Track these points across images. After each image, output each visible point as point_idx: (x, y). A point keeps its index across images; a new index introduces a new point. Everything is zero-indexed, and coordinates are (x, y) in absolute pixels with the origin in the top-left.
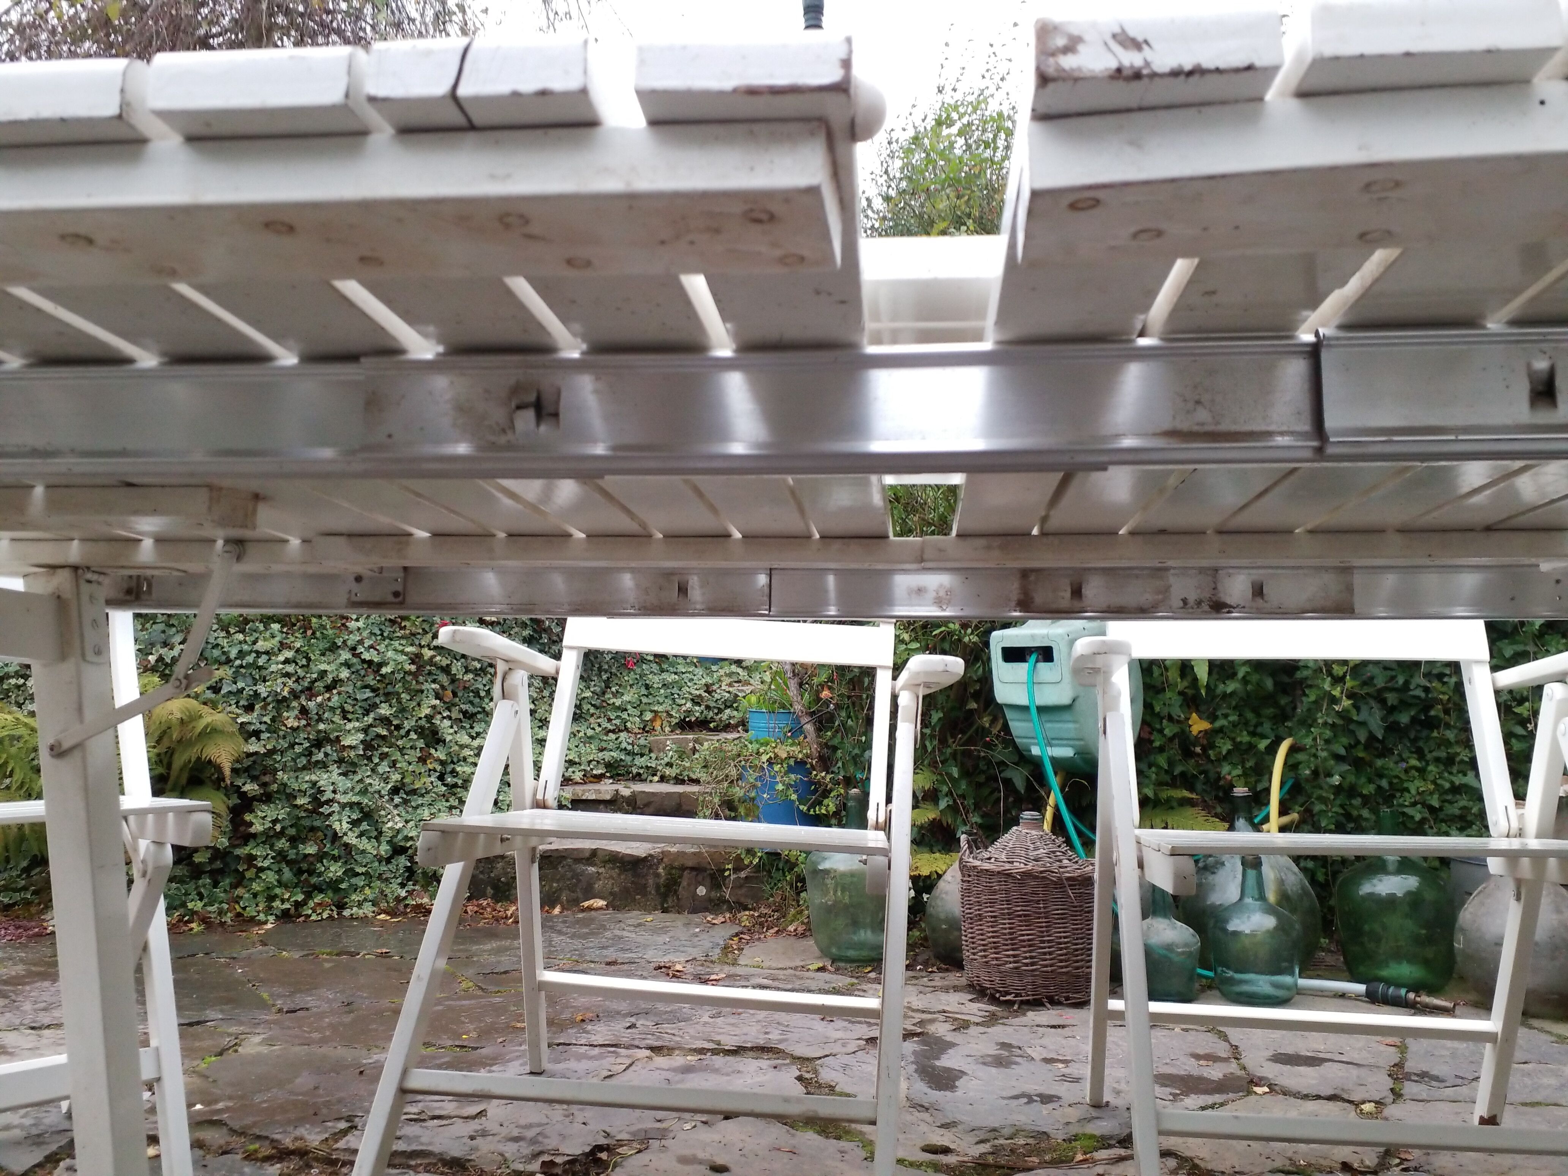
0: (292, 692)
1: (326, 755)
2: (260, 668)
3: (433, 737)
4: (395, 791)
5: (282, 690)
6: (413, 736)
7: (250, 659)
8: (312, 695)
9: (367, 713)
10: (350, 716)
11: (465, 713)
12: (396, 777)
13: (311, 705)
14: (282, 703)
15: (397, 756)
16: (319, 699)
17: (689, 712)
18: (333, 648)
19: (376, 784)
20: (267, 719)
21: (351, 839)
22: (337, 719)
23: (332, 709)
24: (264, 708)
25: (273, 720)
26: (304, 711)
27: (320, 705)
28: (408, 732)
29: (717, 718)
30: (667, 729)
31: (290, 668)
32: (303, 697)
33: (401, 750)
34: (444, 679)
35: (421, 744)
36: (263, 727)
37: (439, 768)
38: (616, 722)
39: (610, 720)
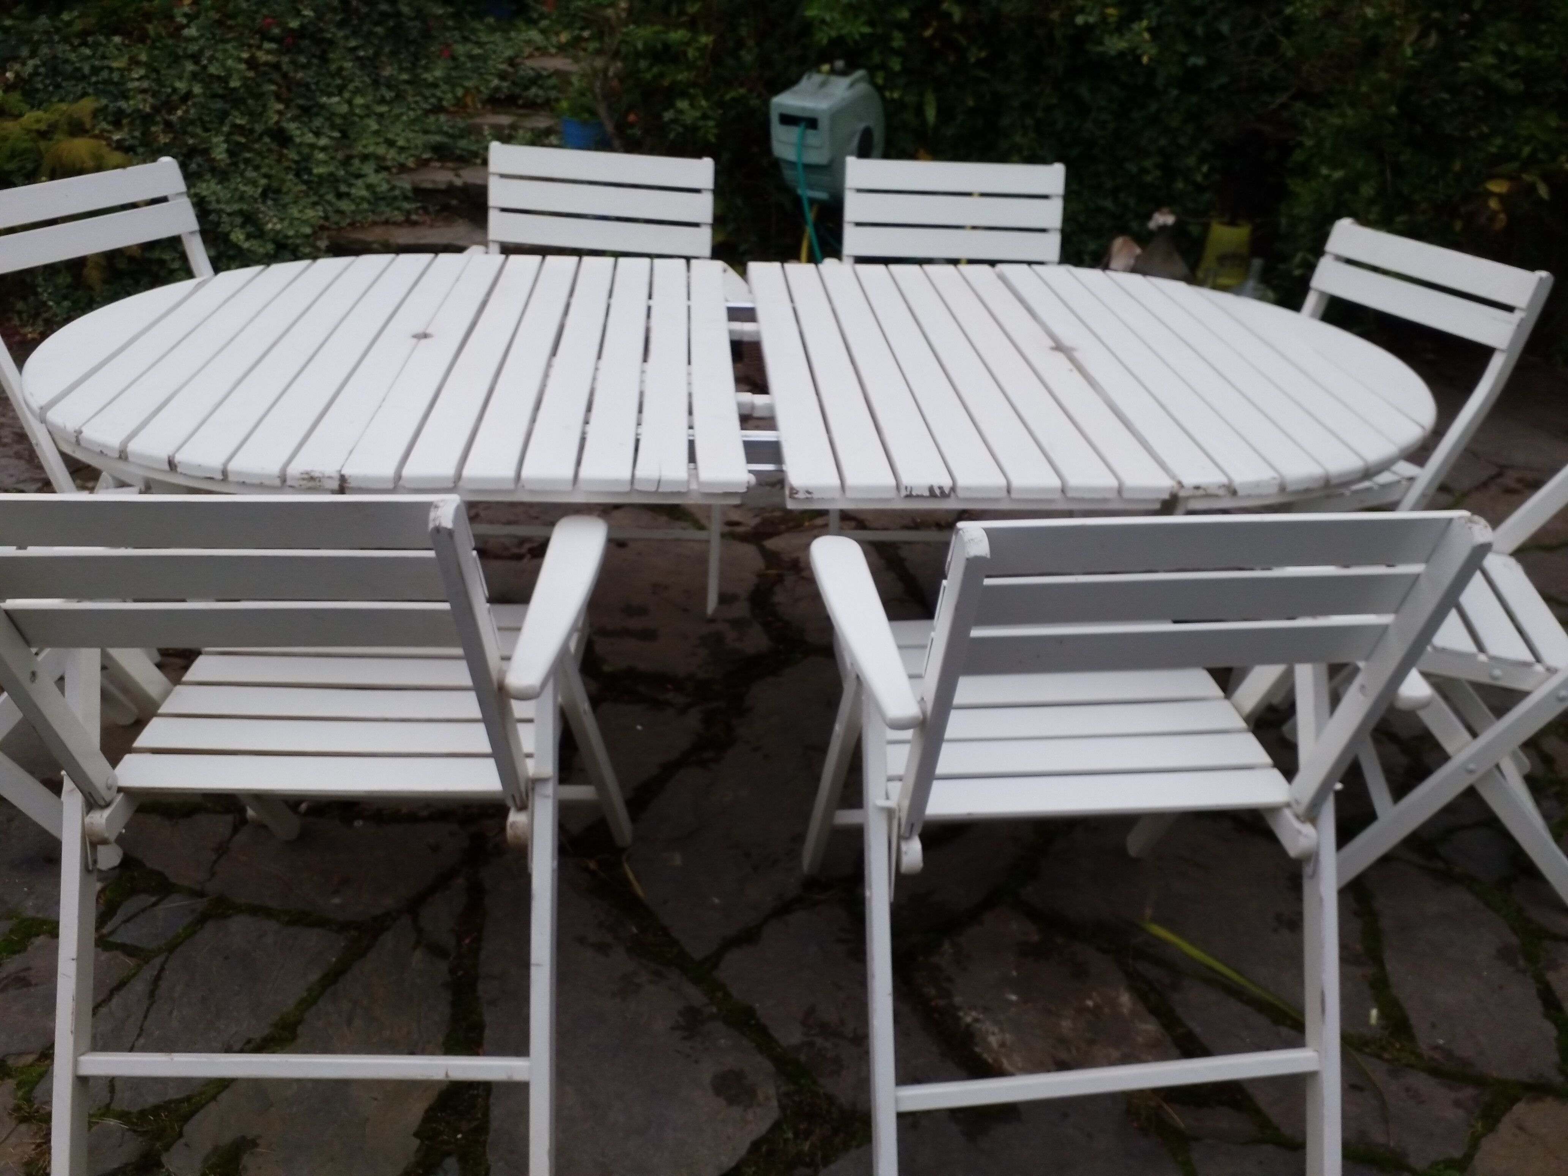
0: (153, 107)
1: (199, 165)
2: (116, 84)
3: (282, 138)
4: (264, 195)
5: (145, 107)
6: (267, 140)
7: (105, 74)
8: (172, 110)
9: (222, 123)
10: (209, 126)
11: (300, 107)
12: (263, 182)
13: (173, 118)
14: (147, 119)
15: (257, 161)
16: (179, 113)
17: (497, 89)
18: (176, 60)
19: (249, 190)
20: (137, 134)
21: (246, 245)
22: (199, 131)
23: (192, 122)
24: (131, 123)
25: (143, 134)
26: (168, 125)
27: (180, 118)
28: (261, 136)
29: (525, 94)
30: (479, 106)
31: (145, 84)
32: (164, 112)
33: (259, 153)
34: (276, 76)
35: (274, 146)
36: (136, 142)
37: (294, 166)
38: (433, 100)
39: (426, 98)
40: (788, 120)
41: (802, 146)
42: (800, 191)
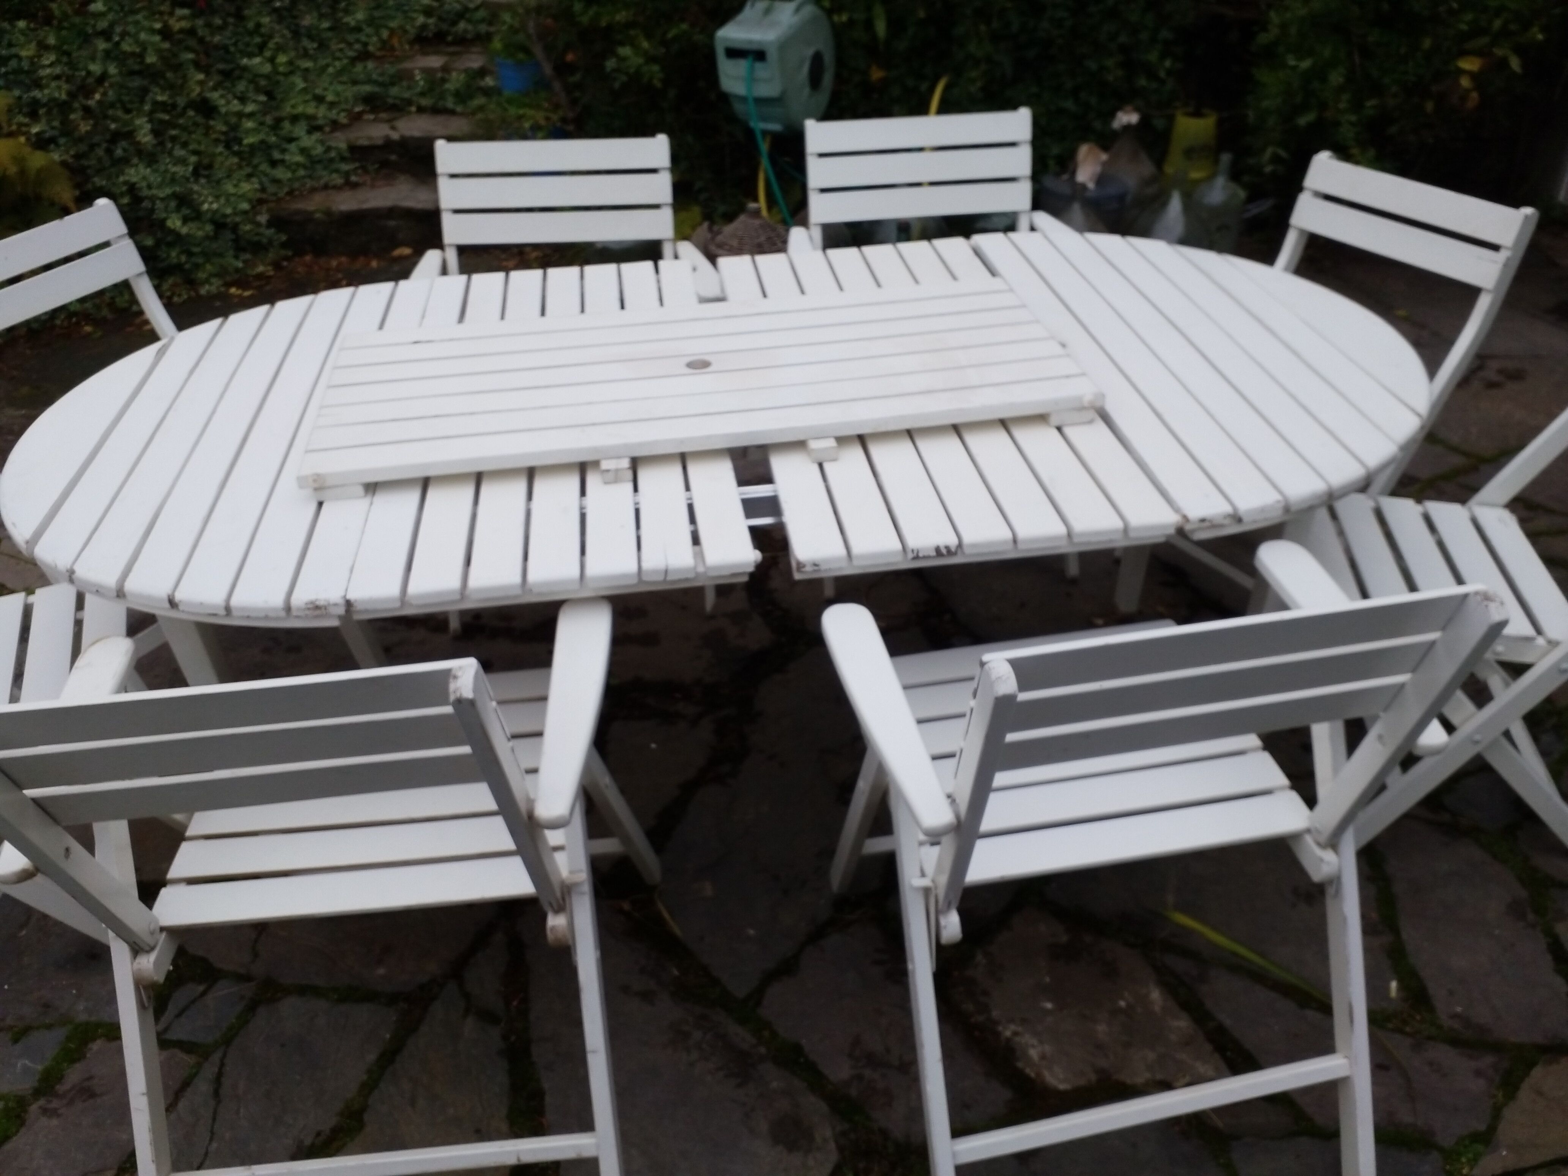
0: (70, 94)
1: (125, 150)
2: (28, 72)
3: (206, 109)
4: (196, 173)
5: (60, 95)
6: (191, 113)
7: (13, 63)
8: (89, 94)
9: (142, 101)
10: (129, 106)
11: (222, 72)
12: (193, 159)
13: (91, 103)
14: (64, 107)
15: (184, 137)
16: (97, 96)
17: (424, 27)
18: (86, 39)
19: (179, 170)
20: (56, 123)
21: (184, 230)
22: (120, 113)
23: (112, 105)
24: (49, 112)
25: (62, 123)
26: (87, 110)
27: (99, 102)
28: (185, 109)
29: (454, 29)
30: (407, 47)
31: (58, 70)
32: (81, 98)
33: (184, 129)
34: (192, 42)
35: (200, 119)
36: (55, 133)
37: (222, 138)
38: (357, 46)
39: (350, 45)
40: (734, 53)
41: (752, 80)
42: (752, 124)
